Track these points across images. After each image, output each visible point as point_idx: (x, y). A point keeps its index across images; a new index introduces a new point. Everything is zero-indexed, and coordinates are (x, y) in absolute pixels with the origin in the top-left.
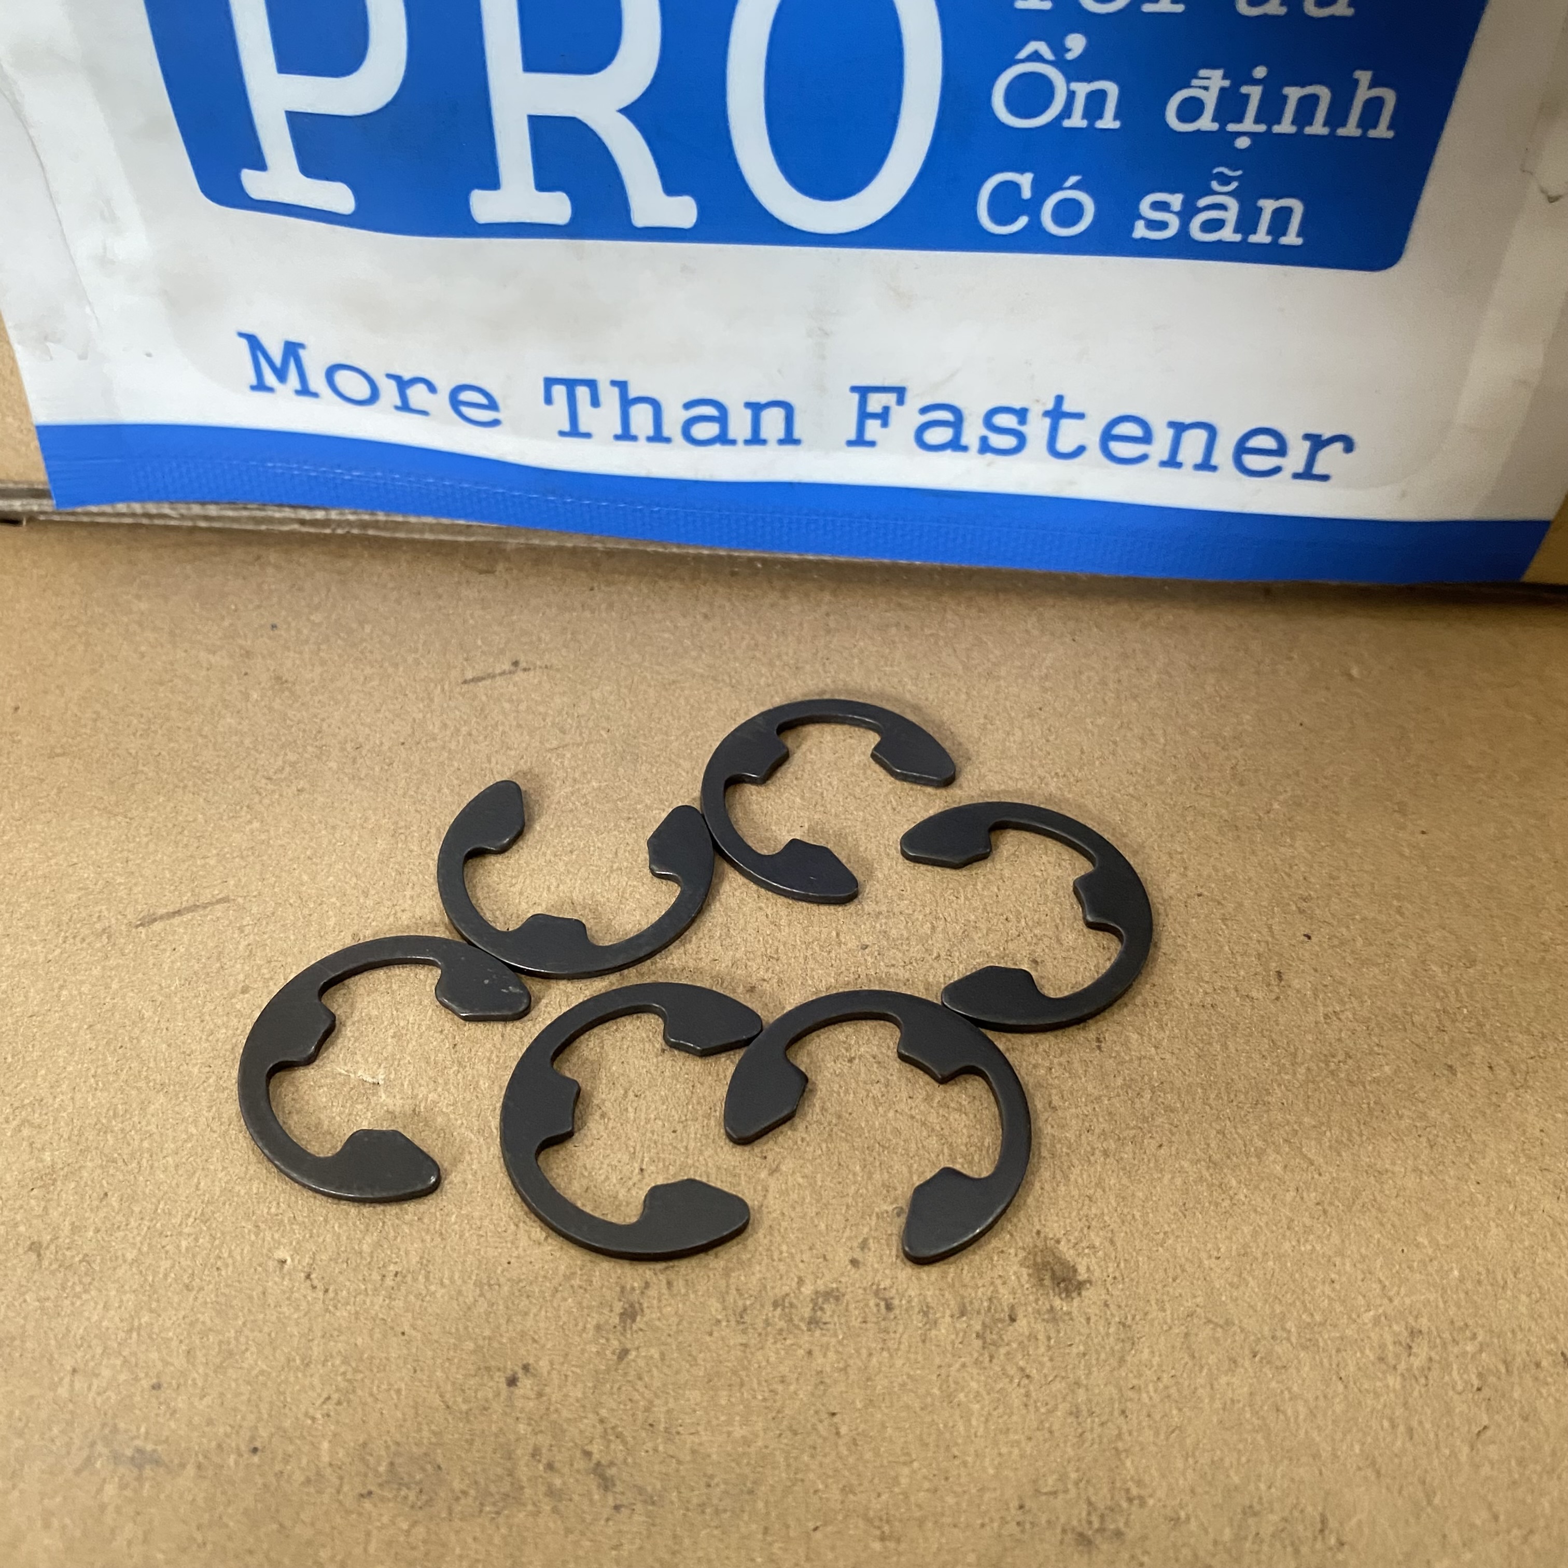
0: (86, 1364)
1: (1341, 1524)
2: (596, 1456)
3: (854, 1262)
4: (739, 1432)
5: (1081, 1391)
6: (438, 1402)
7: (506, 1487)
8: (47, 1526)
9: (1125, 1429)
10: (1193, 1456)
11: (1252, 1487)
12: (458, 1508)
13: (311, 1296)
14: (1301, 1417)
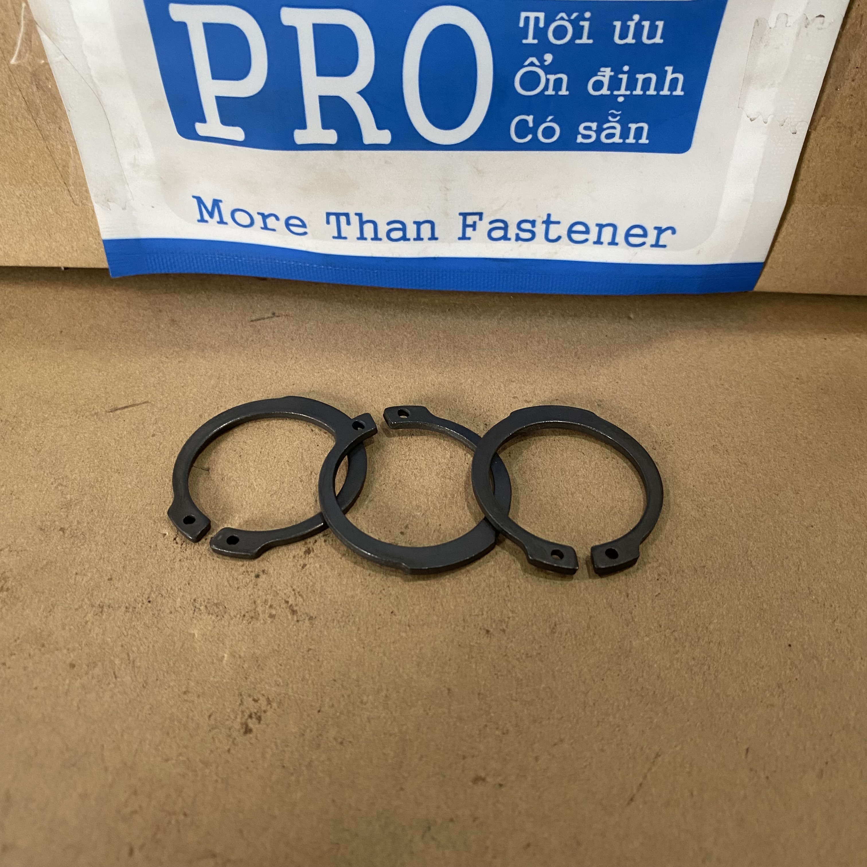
0: (82, 571)
1: (596, 628)
2: (290, 603)
3: (402, 533)
4: (349, 594)
5: (492, 579)
6: (226, 584)
7: (252, 614)
8: (64, 629)
9: (508, 592)
10: (536, 602)
11: (559, 614)
12: (232, 622)
13: (175, 545)
14: (582, 589)
